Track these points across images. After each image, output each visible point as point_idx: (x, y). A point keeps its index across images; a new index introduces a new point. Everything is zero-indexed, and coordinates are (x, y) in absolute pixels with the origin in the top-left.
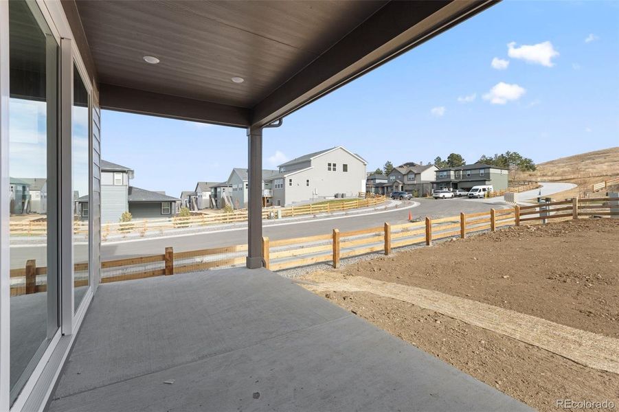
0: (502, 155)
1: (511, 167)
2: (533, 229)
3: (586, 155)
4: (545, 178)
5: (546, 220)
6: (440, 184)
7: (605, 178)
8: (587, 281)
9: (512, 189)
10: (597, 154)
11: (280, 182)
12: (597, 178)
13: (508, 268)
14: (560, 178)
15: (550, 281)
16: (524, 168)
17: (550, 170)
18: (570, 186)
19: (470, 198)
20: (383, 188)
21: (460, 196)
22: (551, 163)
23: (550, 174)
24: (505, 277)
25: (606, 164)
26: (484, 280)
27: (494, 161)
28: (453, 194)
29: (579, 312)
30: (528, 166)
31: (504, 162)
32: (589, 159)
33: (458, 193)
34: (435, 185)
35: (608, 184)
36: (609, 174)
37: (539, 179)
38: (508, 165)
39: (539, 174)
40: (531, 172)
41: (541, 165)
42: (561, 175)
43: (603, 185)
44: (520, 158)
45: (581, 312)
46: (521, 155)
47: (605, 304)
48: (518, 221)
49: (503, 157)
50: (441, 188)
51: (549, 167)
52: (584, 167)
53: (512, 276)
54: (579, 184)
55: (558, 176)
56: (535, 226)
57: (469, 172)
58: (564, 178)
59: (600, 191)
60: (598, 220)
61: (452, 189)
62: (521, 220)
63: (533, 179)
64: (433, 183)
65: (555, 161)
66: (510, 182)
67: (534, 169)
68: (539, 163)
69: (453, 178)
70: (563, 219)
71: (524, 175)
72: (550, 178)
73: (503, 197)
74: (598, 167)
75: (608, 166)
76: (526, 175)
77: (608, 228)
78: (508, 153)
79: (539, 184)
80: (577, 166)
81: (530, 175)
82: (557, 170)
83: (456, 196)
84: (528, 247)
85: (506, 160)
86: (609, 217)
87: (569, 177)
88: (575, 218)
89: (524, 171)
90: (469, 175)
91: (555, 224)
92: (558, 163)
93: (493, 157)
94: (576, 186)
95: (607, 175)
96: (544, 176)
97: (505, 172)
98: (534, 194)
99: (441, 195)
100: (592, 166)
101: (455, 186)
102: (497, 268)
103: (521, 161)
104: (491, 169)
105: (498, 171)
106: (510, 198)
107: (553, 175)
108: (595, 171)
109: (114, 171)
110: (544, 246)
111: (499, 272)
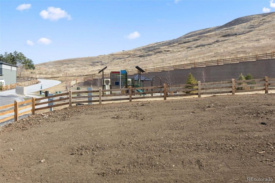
0: (11, 53)
1: (18, 65)
2: (46, 116)
3: (64, 61)
4: (41, 76)
5: (52, 108)
7: (75, 78)
8: (93, 150)
9: (20, 83)
10: (70, 61)
12: (71, 78)
13: (41, 153)
14: (50, 76)
15: (73, 156)
16: (27, 67)
17: (44, 69)
18: (58, 82)
22: (44, 64)
23: (44, 72)
24: (42, 161)
25: (75, 68)
26: (27, 169)
27: (4, 58)
29: (97, 175)
30: (29, 65)
31: (12, 60)
32: (66, 64)
35: (78, 82)
36: (77, 75)
37: (38, 76)
38: (16, 63)
39: (37, 72)
40: (32, 70)
42: (51, 74)
43: (75, 82)
44: (24, 58)
45: (98, 174)
46: (25, 55)
47: (108, 165)
48: (34, 110)
49: (12, 56)
51: (43, 68)
52: (63, 69)
53: (47, 159)
54: (62, 81)
55: (49, 74)
56: (46, 113)
58: (53, 76)
59: (74, 86)
60: (82, 107)
62: (36, 110)
63: (34, 76)
65: (47, 63)
66: (18, 77)
67: (34, 68)
68: (37, 64)
70: (63, 107)
71: (27, 73)
72: (45, 76)
73: (14, 90)
74: (71, 70)
75: (75, 69)
76: (29, 72)
77: (90, 112)
78: (15, 52)
79: (39, 80)
80: (59, 68)
81: (32, 73)
82: (48, 70)
84: (49, 131)
85: (14, 58)
86: (87, 103)
87: (56, 76)
88: (70, 106)
89: (27, 69)
91: (59, 111)
92: (49, 65)
93: (3, 54)
95: (75, 76)
96: (40, 74)
97: (14, 69)
98: (36, 88)
100: (68, 69)
102: (33, 154)
103: (25, 60)
104: (3, 65)
105: (9, 67)
106: (20, 91)
107: (46, 74)
108: (70, 72)
110: (59, 129)
111: (36, 158)
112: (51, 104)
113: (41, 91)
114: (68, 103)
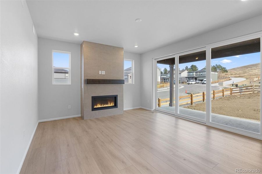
0: (214, 66)
4: (232, 76)
5: (242, 93)
6: (189, 78)
9: (220, 80)
10: (253, 65)
11: (126, 77)
12: (254, 76)
13: (239, 108)
14: (238, 76)
15: (255, 112)
18: (243, 79)
19: (203, 84)
20: (165, 79)
21: (198, 83)
22: (234, 69)
23: (234, 74)
24: (240, 111)
25: (257, 70)
28: (195, 82)
30: (224, 70)
32: (249, 67)
33: (197, 82)
34: (187, 78)
35: (259, 79)
37: (230, 76)
38: (217, 70)
39: (229, 74)
40: (226, 73)
41: (230, 70)
42: (239, 74)
43: (257, 79)
44: (221, 67)
46: (222, 66)
48: (231, 93)
50: (190, 80)
51: (233, 71)
52: (248, 71)
53: (242, 110)
54: (247, 79)
55: (237, 75)
56: (239, 95)
57: (201, 73)
58: (240, 76)
59: (256, 81)
61: (194, 80)
62: (232, 93)
63: (227, 76)
64: (186, 78)
65: (236, 68)
66: (218, 77)
67: (227, 72)
69: (195, 75)
70: (248, 93)
71: (223, 74)
72: (234, 76)
73: (217, 84)
74: (254, 71)
78: (216, 65)
79: (231, 78)
80: (245, 70)
81: (226, 74)
82: (237, 72)
83: (196, 83)
84: (241, 102)
85: (215, 68)
87: (242, 75)
89: (223, 72)
90: (201, 74)
91: (246, 94)
94: (246, 79)
95: (258, 75)
97: (217, 73)
98: (230, 82)
99: (191, 83)
100: (251, 71)
101: (196, 79)
106: (221, 84)
107: (235, 74)
108: (252, 73)
109: (65, 73)
111: (236, 109)
112: (241, 91)
113: (233, 84)
114: (252, 91)
